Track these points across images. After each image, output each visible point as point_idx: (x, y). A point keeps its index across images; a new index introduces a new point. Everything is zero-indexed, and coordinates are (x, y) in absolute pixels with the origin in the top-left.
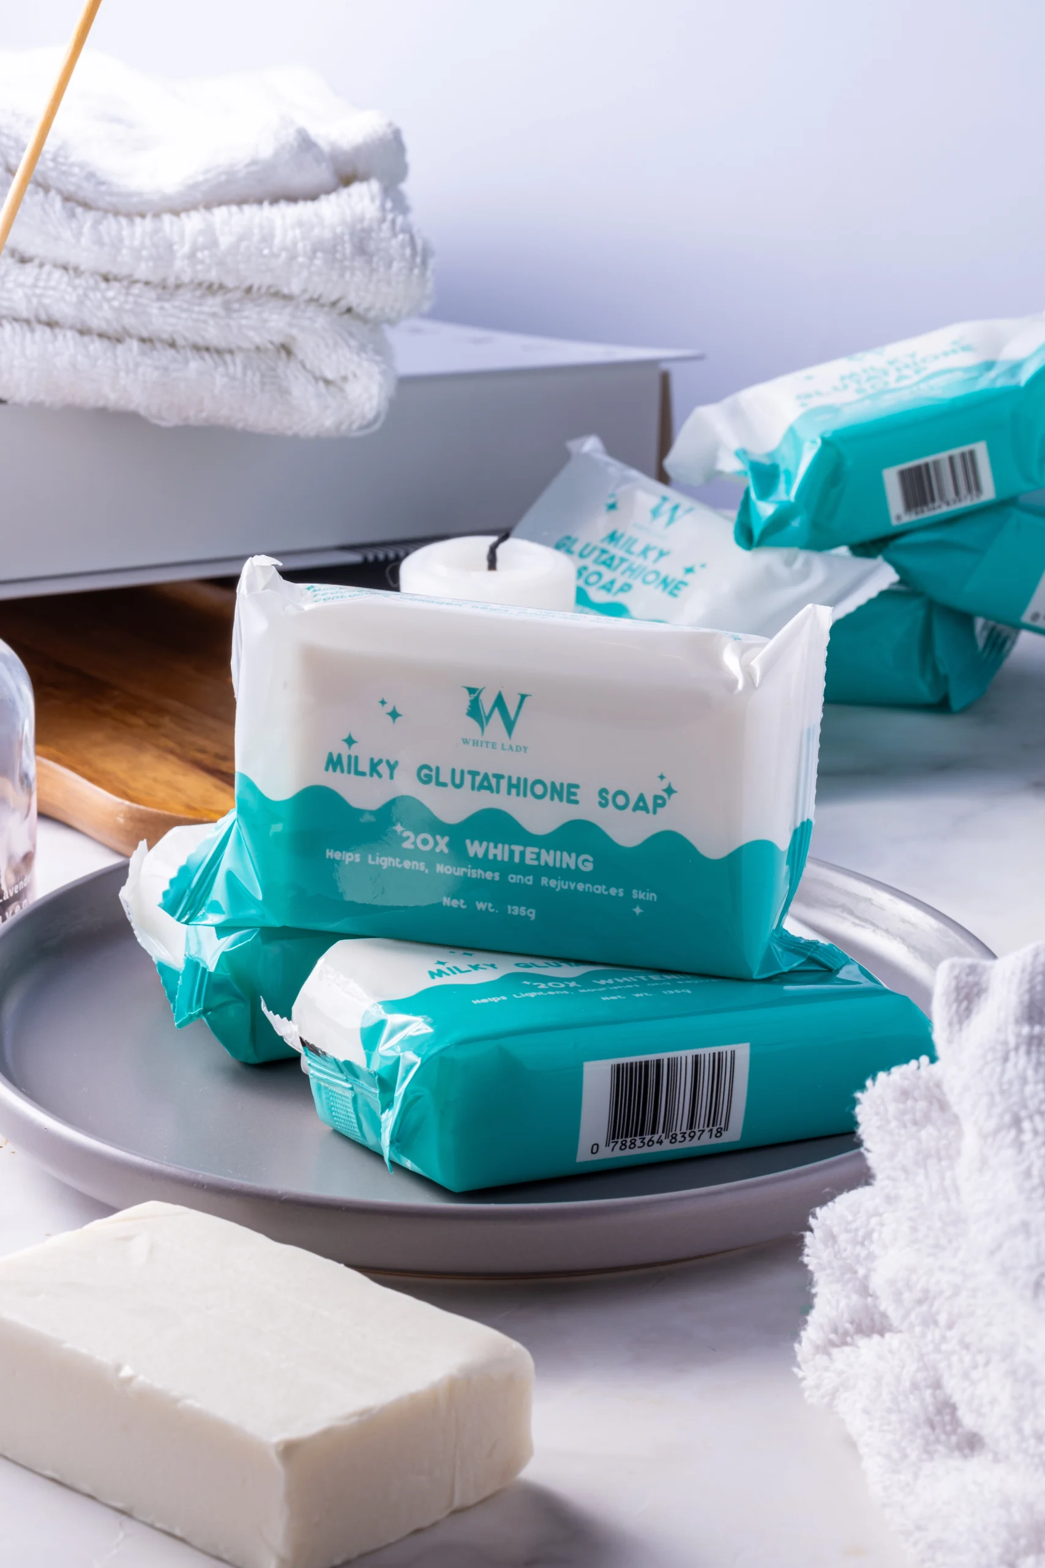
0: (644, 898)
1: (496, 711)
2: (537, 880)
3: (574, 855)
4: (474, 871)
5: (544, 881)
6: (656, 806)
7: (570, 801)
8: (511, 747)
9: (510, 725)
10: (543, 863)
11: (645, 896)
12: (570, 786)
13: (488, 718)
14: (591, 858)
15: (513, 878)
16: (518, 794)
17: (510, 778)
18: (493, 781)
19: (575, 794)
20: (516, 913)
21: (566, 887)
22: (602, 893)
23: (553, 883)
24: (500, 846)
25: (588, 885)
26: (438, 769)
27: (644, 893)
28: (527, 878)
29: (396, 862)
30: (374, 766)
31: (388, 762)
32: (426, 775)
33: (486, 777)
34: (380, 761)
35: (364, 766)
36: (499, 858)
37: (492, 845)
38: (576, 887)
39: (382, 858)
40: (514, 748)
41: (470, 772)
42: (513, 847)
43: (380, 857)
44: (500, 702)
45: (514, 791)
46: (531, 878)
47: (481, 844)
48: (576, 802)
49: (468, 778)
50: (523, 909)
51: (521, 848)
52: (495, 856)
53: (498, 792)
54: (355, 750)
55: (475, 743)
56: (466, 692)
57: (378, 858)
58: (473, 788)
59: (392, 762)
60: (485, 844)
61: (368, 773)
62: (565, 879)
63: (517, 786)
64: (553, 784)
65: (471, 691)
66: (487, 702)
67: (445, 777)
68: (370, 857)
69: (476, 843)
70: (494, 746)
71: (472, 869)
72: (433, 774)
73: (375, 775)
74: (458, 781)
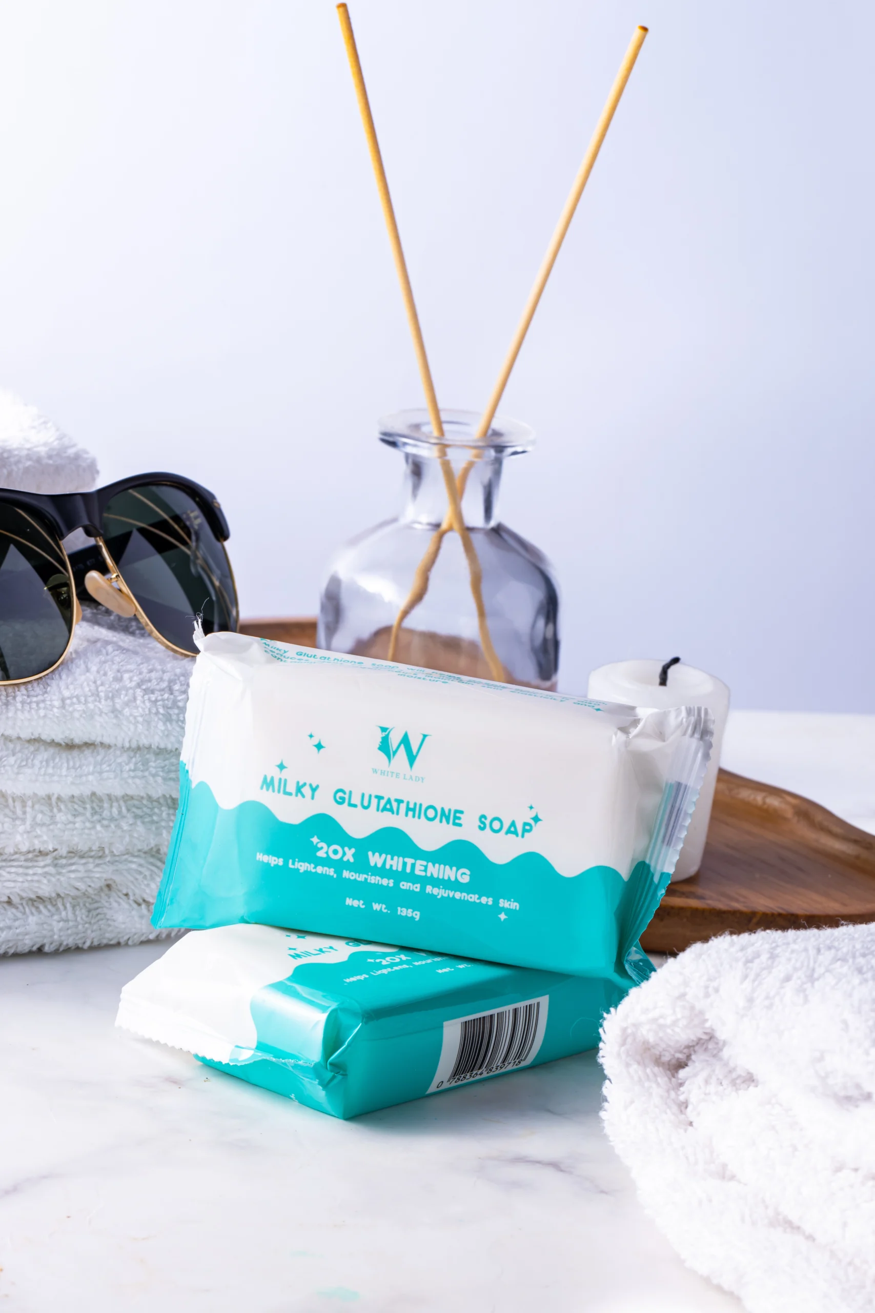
0: (509, 907)
1: (402, 746)
2: (423, 888)
3: (454, 869)
4: (373, 877)
5: (429, 889)
6: (524, 831)
7: (455, 824)
8: (411, 777)
9: (412, 758)
10: (429, 875)
11: (510, 905)
12: (456, 811)
13: (395, 753)
14: (468, 872)
15: (405, 885)
16: (414, 816)
17: (408, 803)
18: (395, 805)
19: (459, 818)
20: (404, 914)
21: (446, 895)
22: (475, 902)
23: (435, 891)
24: (396, 858)
25: (464, 894)
26: (351, 792)
27: (509, 902)
28: (416, 885)
29: (310, 867)
30: (299, 789)
31: (311, 785)
32: (341, 798)
33: (389, 801)
34: (305, 784)
35: (291, 788)
36: (394, 868)
37: (389, 857)
38: (454, 896)
39: (301, 863)
40: (414, 778)
41: (377, 797)
42: (406, 860)
43: (299, 862)
44: (405, 741)
45: (410, 813)
46: (418, 886)
47: (380, 856)
48: (460, 825)
49: (374, 801)
50: (410, 911)
51: (412, 861)
52: (391, 866)
53: (398, 814)
54: (285, 774)
55: (383, 773)
56: (379, 730)
57: (296, 863)
58: (378, 810)
59: (314, 786)
60: (384, 856)
61: (294, 793)
62: (445, 888)
63: (414, 810)
64: (443, 809)
65: (384, 729)
66: (395, 740)
67: (356, 800)
68: (291, 861)
69: (377, 854)
70: (397, 775)
71: (371, 876)
72: (347, 797)
73: (299, 795)
74: (366, 804)
